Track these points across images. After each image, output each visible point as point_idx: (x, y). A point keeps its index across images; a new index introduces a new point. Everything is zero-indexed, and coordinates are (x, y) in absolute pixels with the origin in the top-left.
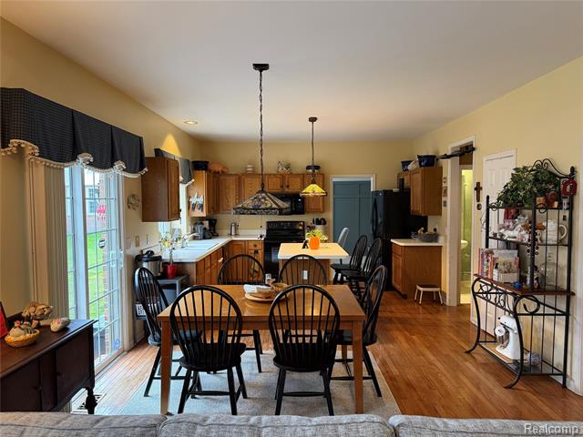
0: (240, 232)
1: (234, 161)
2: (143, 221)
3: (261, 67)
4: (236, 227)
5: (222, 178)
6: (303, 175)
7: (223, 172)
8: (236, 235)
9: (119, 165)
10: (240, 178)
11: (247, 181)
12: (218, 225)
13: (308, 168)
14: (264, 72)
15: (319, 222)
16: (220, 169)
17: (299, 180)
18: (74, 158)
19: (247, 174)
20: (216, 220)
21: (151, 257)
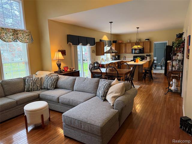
0: (126, 59)
1: (126, 39)
2: (96, 55)
3: (111, 23)
4: (125, 57)
5: (121, 44)
6: (144, 42)
7: (122, 43)
8: (125, 59)
9: (88, 44)
10: (126, 44)
11: (128, 45)
12: (121, 57)
13: (146, 40)
14: (112, 23)
15: (148, 56)
16: (121, 42)
17: (142, 43)
18: (79, 44)
19: (128, 43)
20: (120, 56)
21: (97, 63)
